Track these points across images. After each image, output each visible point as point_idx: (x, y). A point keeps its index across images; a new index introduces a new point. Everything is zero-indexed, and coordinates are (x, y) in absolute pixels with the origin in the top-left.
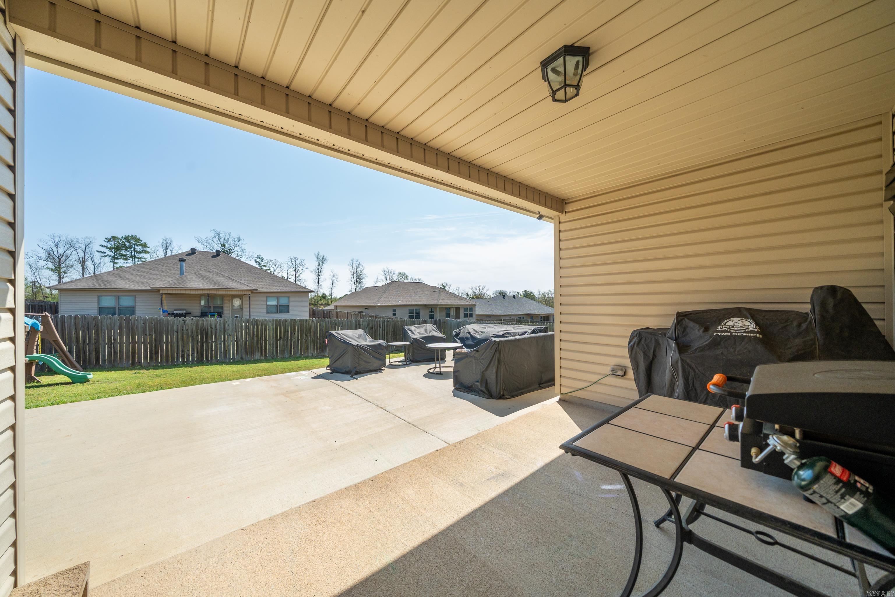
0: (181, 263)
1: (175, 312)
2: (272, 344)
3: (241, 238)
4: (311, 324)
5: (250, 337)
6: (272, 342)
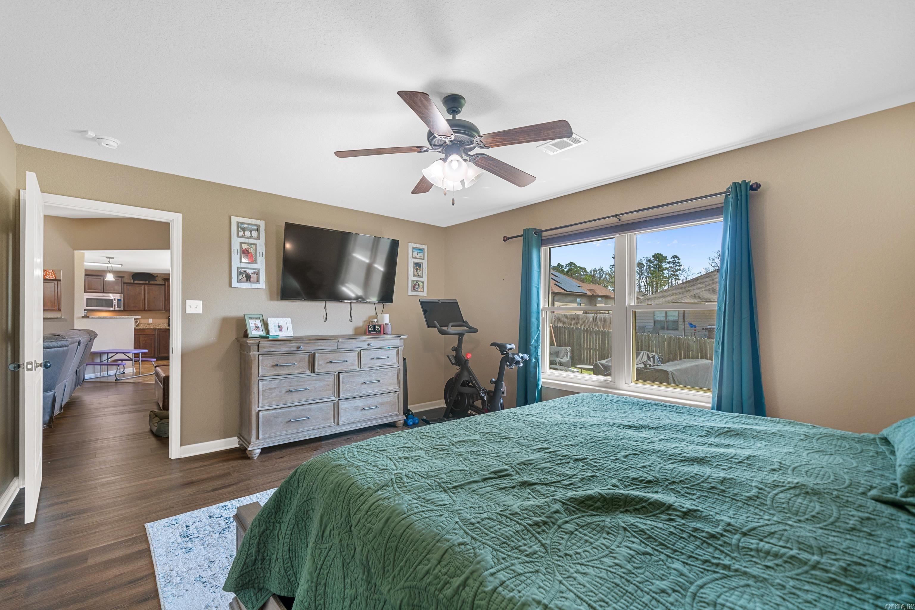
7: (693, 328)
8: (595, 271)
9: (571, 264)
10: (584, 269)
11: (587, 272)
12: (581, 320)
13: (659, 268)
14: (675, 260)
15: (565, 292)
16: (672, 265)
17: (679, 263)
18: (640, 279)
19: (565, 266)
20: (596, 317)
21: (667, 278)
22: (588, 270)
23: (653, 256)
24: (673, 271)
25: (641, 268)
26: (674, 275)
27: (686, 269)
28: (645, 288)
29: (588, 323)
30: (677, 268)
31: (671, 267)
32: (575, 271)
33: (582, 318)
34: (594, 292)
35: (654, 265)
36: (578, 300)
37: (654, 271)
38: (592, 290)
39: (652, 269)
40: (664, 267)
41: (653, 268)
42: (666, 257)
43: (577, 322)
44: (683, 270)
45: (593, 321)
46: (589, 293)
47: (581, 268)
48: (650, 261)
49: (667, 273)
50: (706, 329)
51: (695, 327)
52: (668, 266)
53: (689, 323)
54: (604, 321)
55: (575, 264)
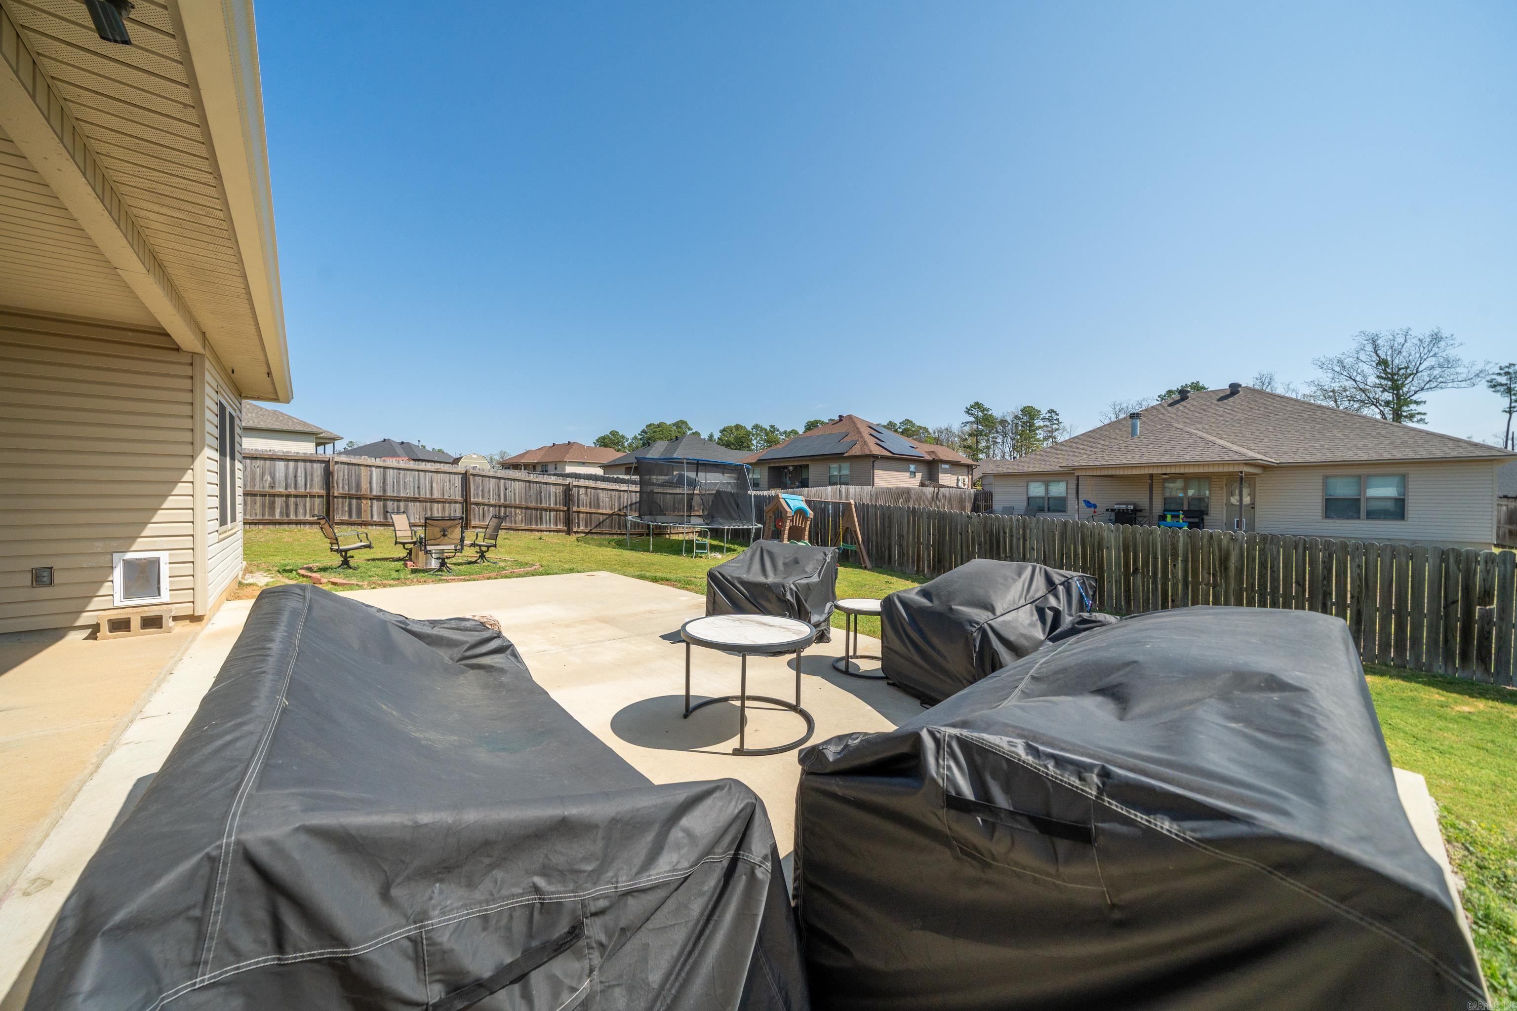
0: (1134, 421)
1: (1116, 507)
2: (1116, 581)
3: (1445, 333)
4: (1228, 546)
5: (1068, 557)
6: (1116, 577)
7: (1092, 509)
8: (940, 432)
9: (907, 422)
10: (926, 430)
11: (930, 434)
12: (913, 497)
13: (1030, 426)
14: (1051, 416)
15: (891, 455)
16: (1048, 423)
17: (1057, 420)
18: (1003, 443)
19: (898, 424)
20: (938, 493)
21: (1040, 441)
22: (931, 431)
23: (1022, 411)
24: (1049, 432)
25: (1004, 427)
26: (1050, 436)
27: (1068, 427)
28: (1011, 456)
29: (924, 501)
30: (1055, 426)
31: (1047, 426)
32: (913, 431)
33: (915, 494)
34: (936, 455)
35: (1024, 423)
36: (912, 468)
37: (1023, 431)
38: (933, 452)
39: (1020, 428)
40: (1037, 425)
41: (1022, 426)
42: (1039, 411)
43: (908, 500)
44: (1064, 429)
45: (933, 499)
46: (929, 458)
47: (920, 427)
48: (1016, 417)
49: (1040, 434)
50: (1113, 510)
51: (1095, 506)
52: (1041, 424)
53: (1085, 501)
54: (950, 500)
55: (911, 422)
